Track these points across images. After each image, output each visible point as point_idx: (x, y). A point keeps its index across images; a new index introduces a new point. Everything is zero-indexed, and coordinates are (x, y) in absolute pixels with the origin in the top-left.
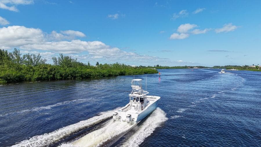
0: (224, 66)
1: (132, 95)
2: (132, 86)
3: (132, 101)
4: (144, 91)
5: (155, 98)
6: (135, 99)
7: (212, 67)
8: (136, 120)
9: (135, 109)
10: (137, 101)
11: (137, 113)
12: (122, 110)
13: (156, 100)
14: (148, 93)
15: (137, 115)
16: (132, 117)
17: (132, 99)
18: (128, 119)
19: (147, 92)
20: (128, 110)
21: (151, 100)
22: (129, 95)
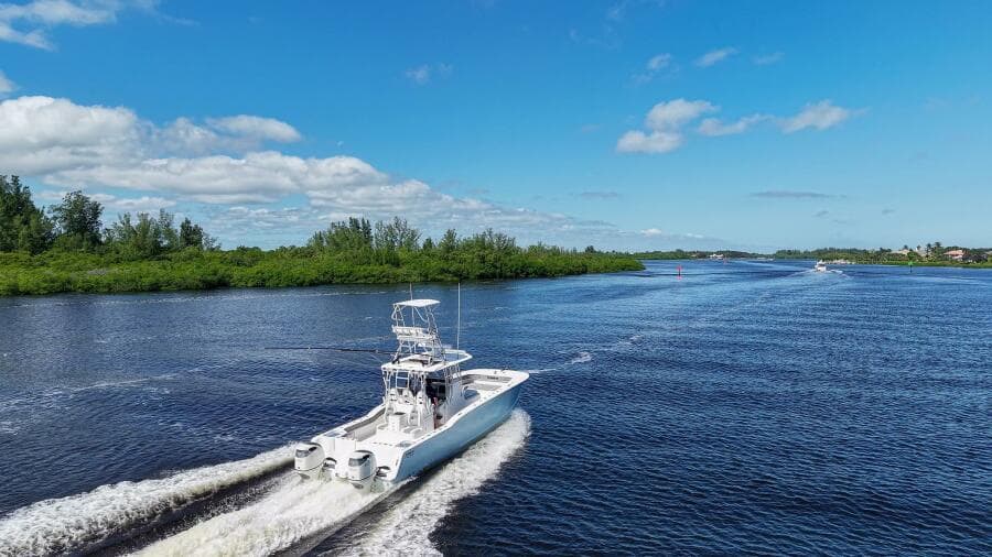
0: (815, 249)
1: (396, 366)
2: (397, 329)
3: (393, 391)
4: (449, 350)
5: (507, 379)
6: (405, 383)
7: (771, 253)
8: (392, 475)
9: (402, 424)
10: (415, 394)
11: (401, 445)
12: (348, 430)
13: (505, 387)
14: (470, 357)
15: (400, 452)
16: (379, 461)
17: (392, 386)
18: (356, 473)
19: (463, 352)
21: (486, 388)
22: (384, 367)
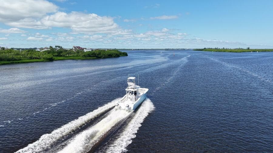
1: (128, 89)
2: (128, 83)
5: (145, 90)
6: (130, 93)
8: (132, 108)
9: (131, 100)
10: (132, 94)
11: (132, 104)
12: (121, 101)
13: (145, 92)
15: (133, 105)
16: (130, 106)
18: (127, 108)
20: (125, 101)
21: (141, 92)
22: (126, 89)
